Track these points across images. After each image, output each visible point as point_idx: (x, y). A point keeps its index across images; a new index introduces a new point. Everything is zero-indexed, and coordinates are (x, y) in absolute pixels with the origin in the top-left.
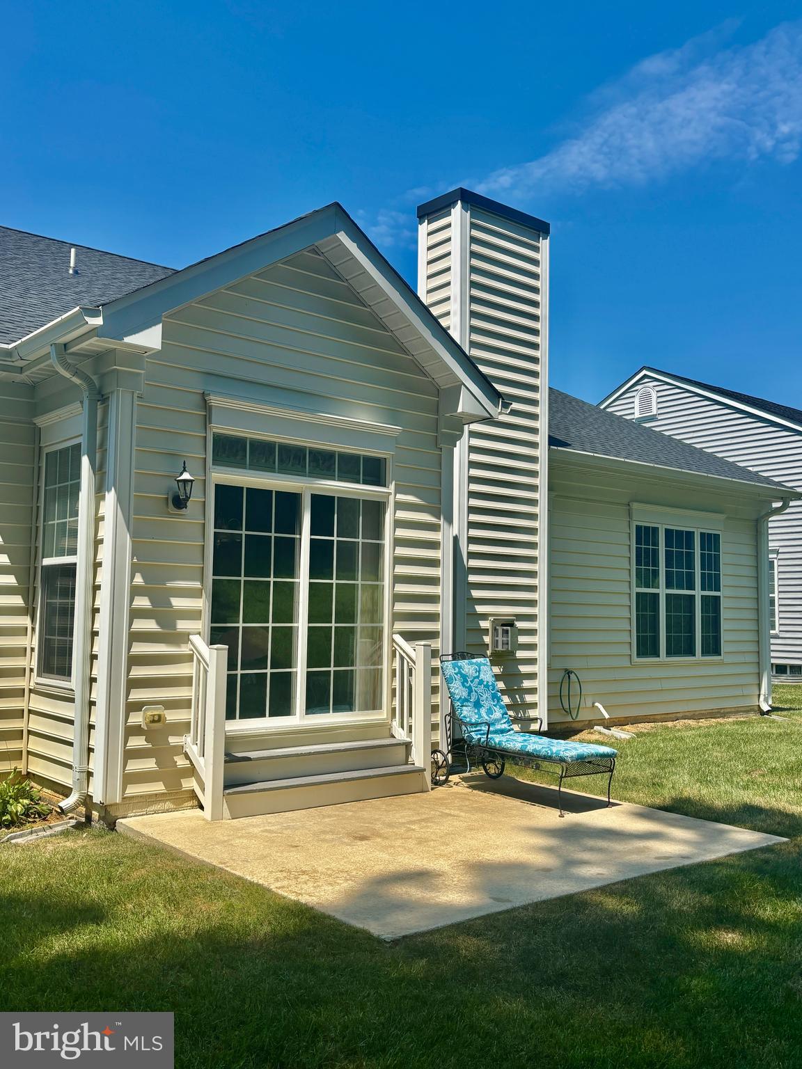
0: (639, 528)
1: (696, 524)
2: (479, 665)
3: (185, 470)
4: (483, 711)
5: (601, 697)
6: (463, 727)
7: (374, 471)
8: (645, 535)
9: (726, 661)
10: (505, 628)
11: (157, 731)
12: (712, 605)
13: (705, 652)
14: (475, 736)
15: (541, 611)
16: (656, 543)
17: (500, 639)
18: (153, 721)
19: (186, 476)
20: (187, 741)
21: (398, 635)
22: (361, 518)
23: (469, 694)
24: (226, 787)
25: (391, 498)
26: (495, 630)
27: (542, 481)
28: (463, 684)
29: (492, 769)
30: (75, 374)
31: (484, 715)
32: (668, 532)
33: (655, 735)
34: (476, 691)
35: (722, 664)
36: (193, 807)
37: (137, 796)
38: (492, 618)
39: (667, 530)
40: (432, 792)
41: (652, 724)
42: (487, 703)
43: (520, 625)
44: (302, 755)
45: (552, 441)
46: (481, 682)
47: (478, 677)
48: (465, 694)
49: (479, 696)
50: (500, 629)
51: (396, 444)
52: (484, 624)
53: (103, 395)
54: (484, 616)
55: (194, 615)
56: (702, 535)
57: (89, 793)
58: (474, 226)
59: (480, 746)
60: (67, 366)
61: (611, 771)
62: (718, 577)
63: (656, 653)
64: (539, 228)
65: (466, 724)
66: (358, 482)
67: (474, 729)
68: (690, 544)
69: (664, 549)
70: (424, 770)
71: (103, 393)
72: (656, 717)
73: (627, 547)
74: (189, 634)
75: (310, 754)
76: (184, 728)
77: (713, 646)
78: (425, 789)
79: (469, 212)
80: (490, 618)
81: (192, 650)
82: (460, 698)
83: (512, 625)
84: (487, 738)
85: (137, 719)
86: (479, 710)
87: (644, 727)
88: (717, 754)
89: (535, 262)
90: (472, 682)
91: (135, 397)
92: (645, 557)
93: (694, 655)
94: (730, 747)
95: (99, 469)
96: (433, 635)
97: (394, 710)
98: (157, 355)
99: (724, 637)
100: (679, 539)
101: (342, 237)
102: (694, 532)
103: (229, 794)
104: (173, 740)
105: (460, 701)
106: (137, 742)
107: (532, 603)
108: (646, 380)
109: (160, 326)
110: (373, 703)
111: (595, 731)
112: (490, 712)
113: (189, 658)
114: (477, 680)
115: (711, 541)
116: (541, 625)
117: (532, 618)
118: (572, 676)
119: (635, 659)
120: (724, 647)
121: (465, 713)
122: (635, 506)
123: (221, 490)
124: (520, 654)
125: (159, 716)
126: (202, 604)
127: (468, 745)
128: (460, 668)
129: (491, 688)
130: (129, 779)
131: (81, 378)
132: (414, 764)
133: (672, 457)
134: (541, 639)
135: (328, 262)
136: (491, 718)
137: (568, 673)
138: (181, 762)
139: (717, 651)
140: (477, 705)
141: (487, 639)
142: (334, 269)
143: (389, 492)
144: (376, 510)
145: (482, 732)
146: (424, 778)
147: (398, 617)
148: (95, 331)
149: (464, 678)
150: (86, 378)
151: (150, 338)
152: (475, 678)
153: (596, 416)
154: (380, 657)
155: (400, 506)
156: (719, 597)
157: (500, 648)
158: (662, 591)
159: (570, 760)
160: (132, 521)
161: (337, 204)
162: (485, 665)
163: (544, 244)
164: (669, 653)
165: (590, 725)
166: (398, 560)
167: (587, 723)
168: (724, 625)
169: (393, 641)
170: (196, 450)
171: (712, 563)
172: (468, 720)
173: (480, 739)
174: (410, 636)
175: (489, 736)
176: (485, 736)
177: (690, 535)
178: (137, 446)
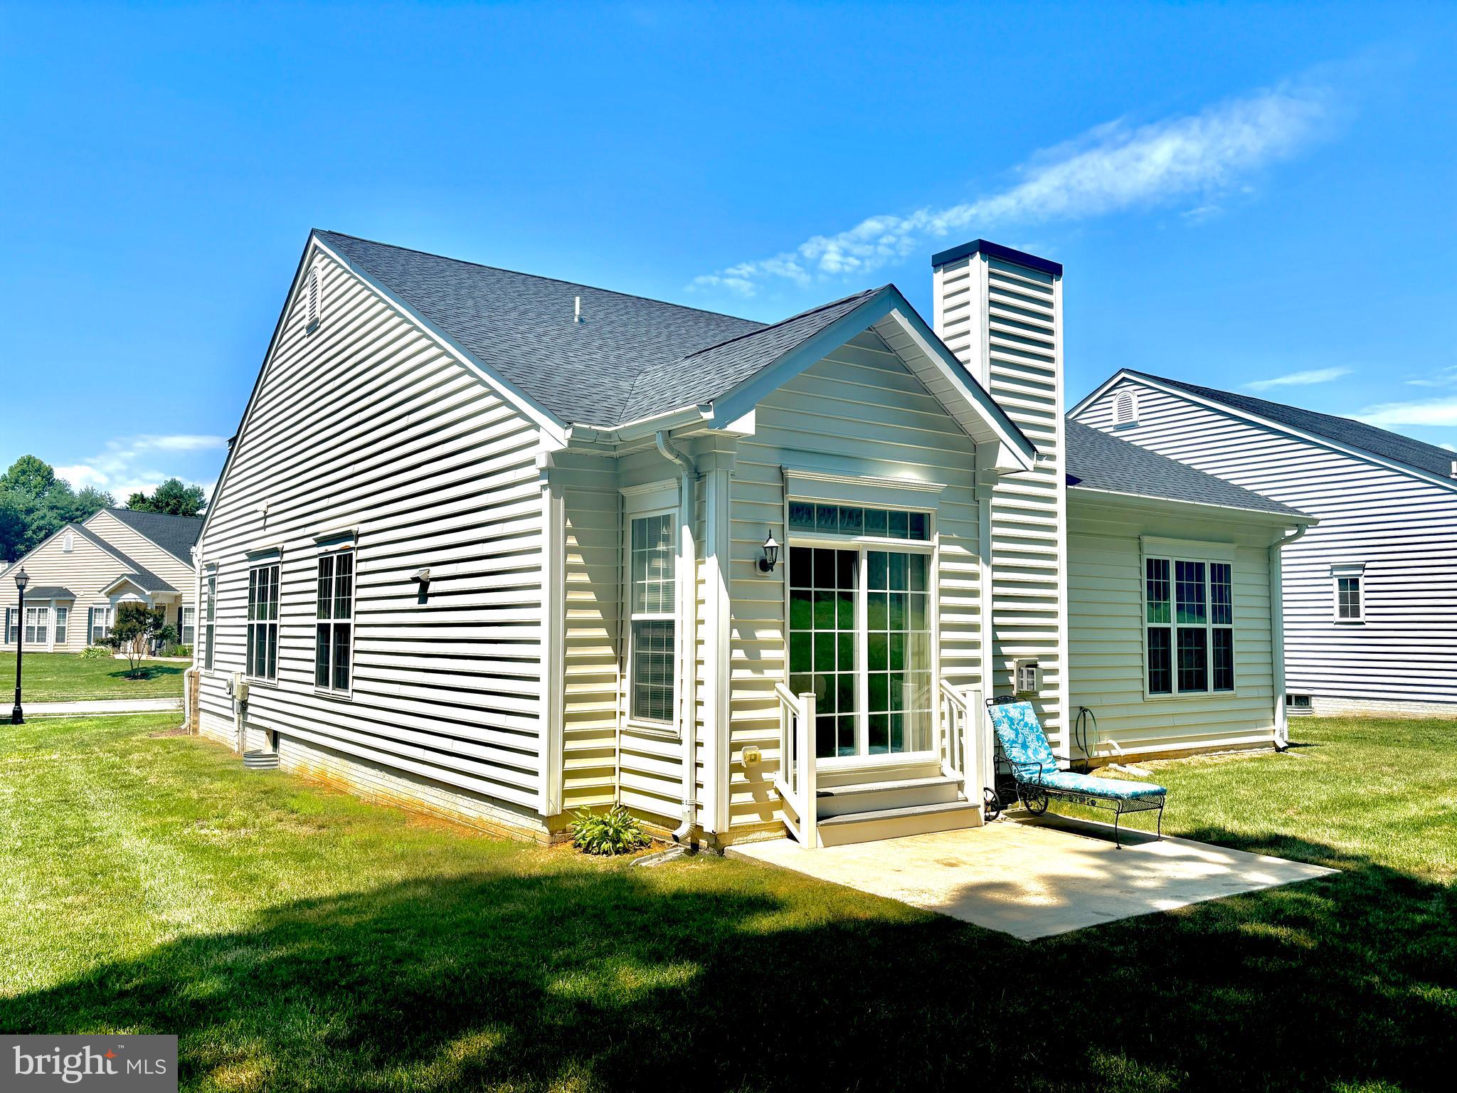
0: (1149, 561)
1: (1206, 555)
2: (1023, 709)
3: (770, 538)
4: (1030, 752)
5: (1116, 734)
6: (1014, 766)
7: (918, 526)
8: (1156, 569)
9: (1239, 695)
10: (1030, 669)
11: (753, 769)
12: (1224, 638)
13: (1217, 686)
14: (1026, 776)
15: (1062, 650)
16: (1166, 576)
17: (1025, 679)
18: (752, 760)
19: (772, 543)
20: (777, 778)
21: (945, 681)
22: (909, 569)
23: (1017, 736)
24: (819, 818)
25: (936, 551)
26: (1020, 671)
27: (1061, 521)
28: (1010, 726)
29: (1034, 806)
30: (677, 456)
31: (1031, 755)
32: (1179, 564)
33: (1172, 772)
34: (1022, 734)
35: (1235, 698)
36: (782, 837)
37: (740, 827)
38: (1016, 660)
39: (1177, 563)
40: (985, 827)
41: (1166, 761)
42: (1033, 745)
43: (1042, 665)
44: (873, 791)
45: (1071, 480)
46: (1026, 725)
47: (1023, 720)
48: (1013, 736)
49: (1025, 738)
50: (1025, 670)
51: (940, 500)
52: (1010, 665)
53: (699, 474)
54: (1009, 658)
55: (777, 665)
56: (1213, 566)
57: (697, 824)
58: (992, 275)
59: (1031, 784)
60: (671, 450)
61: (1161, 807)
62: (1229, 610)
63: (1168, 689)
64: (1053, 270)
65: (1016, 764)
66: (904, 537)
67: (1023, 769)
68: (1200, 576)
69: (1175, 581)
70: (979, 806)
71: (699, 471)
72: (1169, 754)
73: (1139, 581)
74: (775, 682)
75: (879, 790)
76: (775, 765)
77: (1225, 680)
78: (980, 824)
79: (987, 262)
80: (1015, 659)
81: (778, 697)
82: (1009, 740)
83: (1036, 666)
84: (1039, 777)
85: (738, 757)
86: (1026, 752)
87: (1161, 764)
88: (1243, 792)
89: (1049, 304)
90: (1018, 724)
91: (730, 476)
92: (1157, 591)
93: (1206, 690)
94: (1255, 785)
95: (698, 537)
96: (975, 679)
97: (943, 751)
98: (749, 438)
99: (1237, 670)
100: (1190, 571)
101: (896, 314)
102: (1204, 563)
103: (822, 825)
104: (765, 776)
105: (1009, 743)
106: (739, 778)
107: (1053, 643)
108: (1125, 384)
109: (753, 413)
110: (924, 744)
111: (1111, 769)
112: (1036, 752)
113: (775, 704)
114: (1022, 723)
115: (1221, 572)
116: (1063, 664)
117: (1053, 657)
118: (1088, 714)
119: (1148, 695)
120: (1237, 682)
121: (1014, 754)
122: (1146, 539)
123: (795, 552)
124: (1044, 694)
125: (755, 755)
126: (783, 655)
127: (1020, 784)
128: (1006, 711)
129: (1035, 730)
130: (735, 810)
131: (681, 459)
132: (966, 800)
133: (1180, 485)
134: (1063, 678)
135: (879, 336)
136: (1037, 758)
137: (1083, 711)
138: (772, 795)
139: (1229, 685)
140: (1025, 746)
141: (1013, 680)
142: (884, 342)
143: (934, 544)
144: (921, 562)
145: (1031, 771)
146: (978, 813)
147: (945, 663)
148: (707, 424)
149: (1011, 720)
150: (686, 460)
151: (746, 425)
152: (1020, 721)
153: (1091, 439)
154: (929, 700)
155: (944, 558)
156: (1230, 630)
157: (1025, 689)
158: (1174, 625)
159: (1126, 797)
160: (729, 584)
161: (892, 286)
162: (1028, 708)
163: (1058, 286)
164: (1181, 688)
165: (1105, 762)
166: (944, 609)
167: (1101, 760)
168: (1236, 659)
169: (941, 685)
170: (776, 517)
171: (1222, 594)
172: (1018, 760)
173: (1031, 778)
174: (956, 680)
175: (1042, 775)
176: (1037, 775)
177: (1200, 567)
178: (732, 518)
